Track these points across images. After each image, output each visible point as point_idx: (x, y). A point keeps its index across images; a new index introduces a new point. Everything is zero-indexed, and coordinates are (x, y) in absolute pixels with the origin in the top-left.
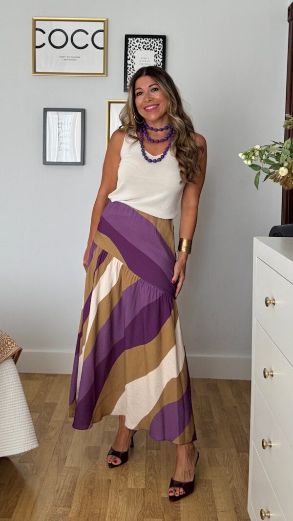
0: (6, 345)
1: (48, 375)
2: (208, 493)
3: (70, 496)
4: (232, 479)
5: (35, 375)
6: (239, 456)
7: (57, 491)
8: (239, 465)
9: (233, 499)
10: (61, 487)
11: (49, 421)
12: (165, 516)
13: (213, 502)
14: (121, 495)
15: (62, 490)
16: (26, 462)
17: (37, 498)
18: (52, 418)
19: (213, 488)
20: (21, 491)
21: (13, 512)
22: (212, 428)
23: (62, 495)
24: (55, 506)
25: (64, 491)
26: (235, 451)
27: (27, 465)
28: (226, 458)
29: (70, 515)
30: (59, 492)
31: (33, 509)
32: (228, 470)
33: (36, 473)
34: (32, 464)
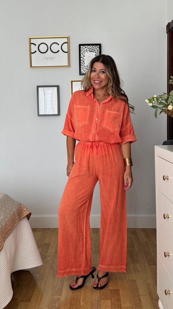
0: (23, 211)
1: (45, 229)
2: (134, 286)
3: (61, 290)
4: (147, 279)
5: (38, 229)
6: (150, 267)
7: (54, 288)
8: (150, 272)
9: (148, 289)
10: (55, 286)
11: (47, 253)
12: (112, 299)
13: (138, 290)
14: (88, 289)
15: (56, 288)
16: (36, 274)
17: (43, 291)
18: (48, 251)
19: (137, 284)
20: (35, 288)
21: (31, 299)
22: (135, 253)
23: (56, 290)
24: (53, 295)
25: (57, 287)
26: (148, 265)
27: (37, 275)
28: (143, 268)
29: (61, 300)
30: (55, 288)
31: (41, 297)
32: (144, 274)
33: (42, 279)
34: (39, 274)
